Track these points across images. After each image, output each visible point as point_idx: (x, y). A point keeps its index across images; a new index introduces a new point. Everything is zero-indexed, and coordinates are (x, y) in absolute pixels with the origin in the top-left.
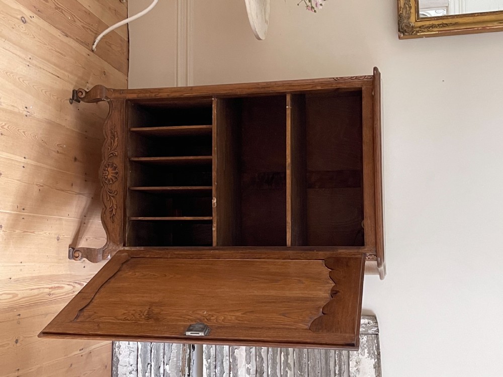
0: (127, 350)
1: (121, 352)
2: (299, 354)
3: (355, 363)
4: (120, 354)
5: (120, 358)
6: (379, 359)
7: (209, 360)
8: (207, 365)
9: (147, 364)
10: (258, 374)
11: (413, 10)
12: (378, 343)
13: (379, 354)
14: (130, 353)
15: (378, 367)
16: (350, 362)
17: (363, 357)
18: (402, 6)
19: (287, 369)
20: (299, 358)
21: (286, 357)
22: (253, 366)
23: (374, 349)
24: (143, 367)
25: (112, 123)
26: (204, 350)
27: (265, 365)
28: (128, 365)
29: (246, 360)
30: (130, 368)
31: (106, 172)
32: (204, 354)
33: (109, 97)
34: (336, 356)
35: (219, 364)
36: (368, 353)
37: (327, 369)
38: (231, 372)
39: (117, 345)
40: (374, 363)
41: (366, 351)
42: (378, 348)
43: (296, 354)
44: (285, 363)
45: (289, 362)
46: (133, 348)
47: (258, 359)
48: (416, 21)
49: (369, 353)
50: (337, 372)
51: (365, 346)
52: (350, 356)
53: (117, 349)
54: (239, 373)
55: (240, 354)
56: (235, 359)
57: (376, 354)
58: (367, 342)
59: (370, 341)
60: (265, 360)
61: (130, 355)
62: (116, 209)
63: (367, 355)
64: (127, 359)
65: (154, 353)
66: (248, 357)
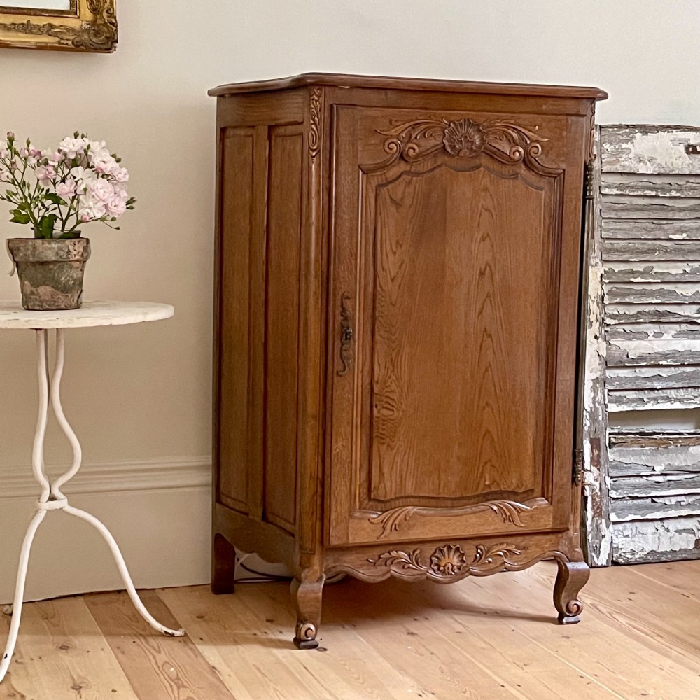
0: (636, 539)
1: (641, 549)
2: (632, 254)
3: (642, 164)
4: (642, 551)
5: (648, 549)
6: (635, 127)
7: (645, 400)
8: (652, 402)
9: (654, 504)
10: (662, 320)
11: (56, 21)
12: (612, 126)
13: (628, 126)
14: (640, 533)
15: (647, 129)
16: (641, 172)
17: (633, 150)
18: (57, 39)
19: (653, 272)
20: (636, 252)
21: (636, 275)
22: (649, 329)
23: (621, 132)
24: (658, 509)
25: (362, 565)
26: (631, 409)
27: (647, 309)
28: (657, 535)
29: (643, 339)
30: (662, 530)
31: (446, 568)
32: (638, 409)
33: (318, 575)
34: (632, 193)
35: (649, 385)
36: (627, 143)
37: (649, 210)
38: (661, 363)
39: (630, 556)
40: (640, 134)
41: (624, 146)
42: (620, 127)
43: (631, 258)
44: (645, 275)
45: (642, 270)
46: (632, 529)
47: (642, 320)
48: (79, 18)
49: (627, 141)
50: (654, 193)
51: (617, 147)
52: (632, 171)
53: (637, 556)
54: (660, 350)
55: (634, 349)
56: (642, 358)
57: (627, 130)
58: (611, 144)
59: (611, 139)
60: (640, 309)
61: (643, 534)
62: (508, 544)
63: (629, 145)
64: (650, 537)
65: (638, 492)
66: (638, 336)
